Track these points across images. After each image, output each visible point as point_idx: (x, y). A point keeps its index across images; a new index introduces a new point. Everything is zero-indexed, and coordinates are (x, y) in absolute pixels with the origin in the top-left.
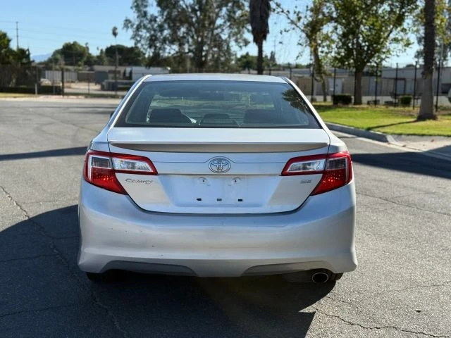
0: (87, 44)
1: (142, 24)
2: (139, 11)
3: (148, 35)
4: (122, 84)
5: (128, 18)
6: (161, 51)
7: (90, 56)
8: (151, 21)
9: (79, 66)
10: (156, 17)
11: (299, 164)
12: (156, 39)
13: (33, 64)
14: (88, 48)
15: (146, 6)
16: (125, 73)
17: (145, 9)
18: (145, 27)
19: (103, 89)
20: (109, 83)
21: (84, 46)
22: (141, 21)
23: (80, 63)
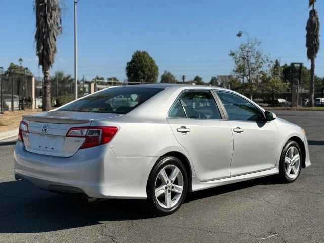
11: (79, 131)
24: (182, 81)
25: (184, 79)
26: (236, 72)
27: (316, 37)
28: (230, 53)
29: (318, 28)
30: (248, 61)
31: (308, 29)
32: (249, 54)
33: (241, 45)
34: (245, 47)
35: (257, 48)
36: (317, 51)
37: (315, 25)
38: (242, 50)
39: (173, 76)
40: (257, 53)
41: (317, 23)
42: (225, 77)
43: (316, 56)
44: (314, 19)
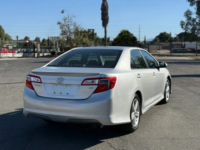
0: (170, 33)
1: (189, 23)
2: (188, 17)
3: (191, 27)
4: (180, 50)
5: (182, 21)
6: (198, 34)
7: (171, 38)
8: (193, 21)
9: (166, 42)
10: (195, 19)
11: (90, 81)
12: (196, 28)
13: (138, 43)
14: (171, 34)
15: (191, 14)
16: (182, 45)
17: (190, 16)
18: (190, 24)
19: (171, 52)
20: (174, 50)
21: (169, 34)
22: (188, 22)
23: (166, 41)
24: (16, 39)
25: (17, 38)
26: (62, 34)
27: (107, 14)
28: (58, 23)
29: (108, 9)
30: (69, 27)
31: (102, 9)
32: (69, 23)
33: (64, 18)
34: (66, 19)
35: (74, 20)
36: (107, 23)
37: (106, 7)
38: (65, 21)
39: (9, 36)
40: (74, 23)
41: (107, 6)
42: (55, 37)
43: (107, 26)
44: (105, 3)
